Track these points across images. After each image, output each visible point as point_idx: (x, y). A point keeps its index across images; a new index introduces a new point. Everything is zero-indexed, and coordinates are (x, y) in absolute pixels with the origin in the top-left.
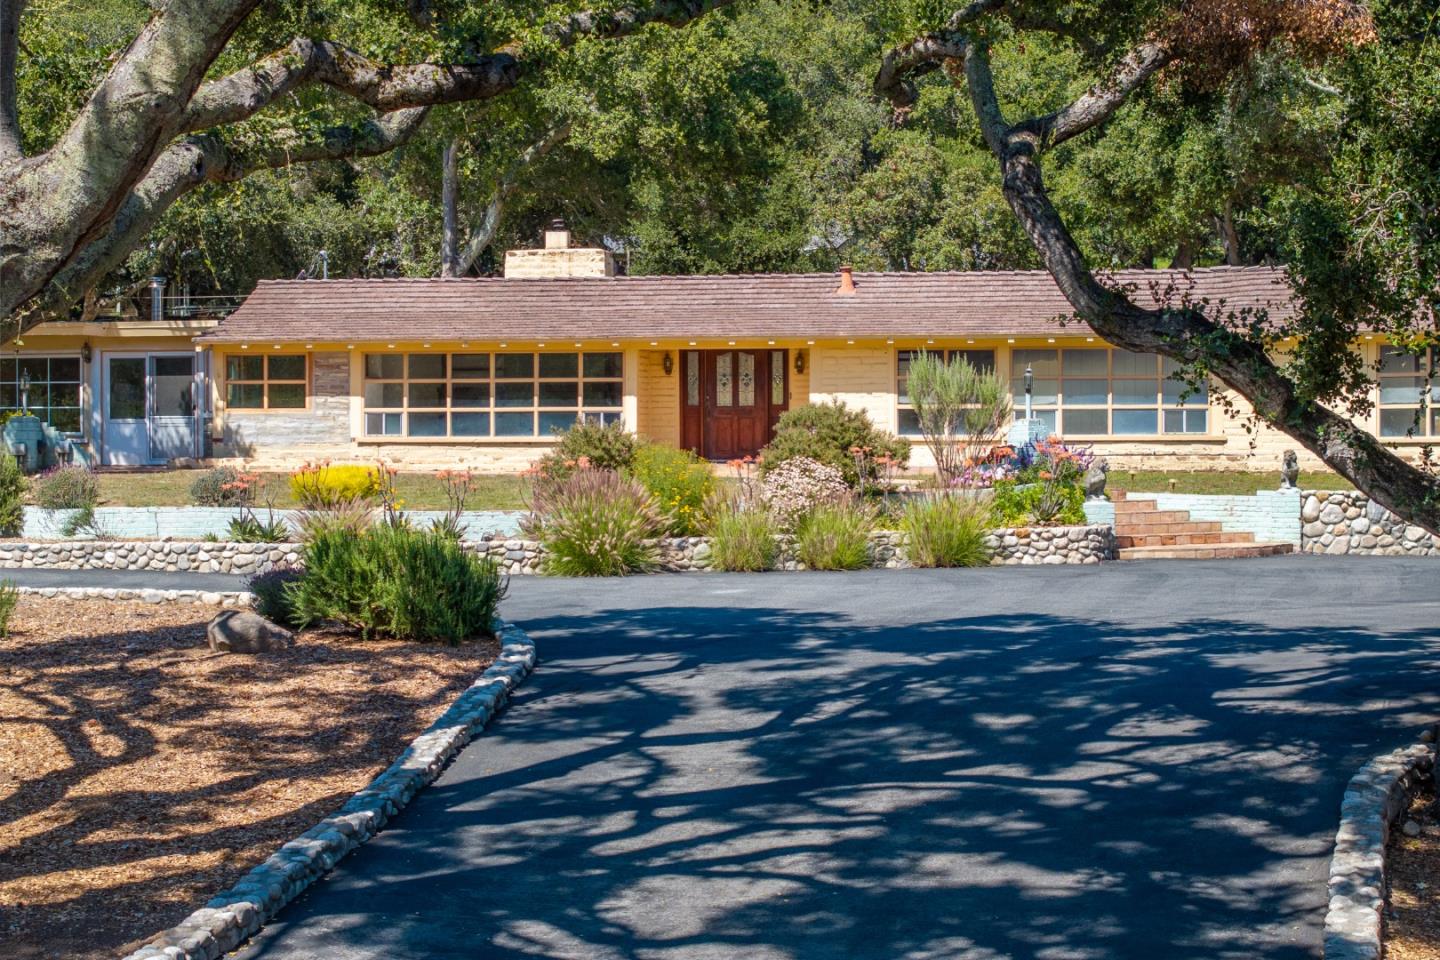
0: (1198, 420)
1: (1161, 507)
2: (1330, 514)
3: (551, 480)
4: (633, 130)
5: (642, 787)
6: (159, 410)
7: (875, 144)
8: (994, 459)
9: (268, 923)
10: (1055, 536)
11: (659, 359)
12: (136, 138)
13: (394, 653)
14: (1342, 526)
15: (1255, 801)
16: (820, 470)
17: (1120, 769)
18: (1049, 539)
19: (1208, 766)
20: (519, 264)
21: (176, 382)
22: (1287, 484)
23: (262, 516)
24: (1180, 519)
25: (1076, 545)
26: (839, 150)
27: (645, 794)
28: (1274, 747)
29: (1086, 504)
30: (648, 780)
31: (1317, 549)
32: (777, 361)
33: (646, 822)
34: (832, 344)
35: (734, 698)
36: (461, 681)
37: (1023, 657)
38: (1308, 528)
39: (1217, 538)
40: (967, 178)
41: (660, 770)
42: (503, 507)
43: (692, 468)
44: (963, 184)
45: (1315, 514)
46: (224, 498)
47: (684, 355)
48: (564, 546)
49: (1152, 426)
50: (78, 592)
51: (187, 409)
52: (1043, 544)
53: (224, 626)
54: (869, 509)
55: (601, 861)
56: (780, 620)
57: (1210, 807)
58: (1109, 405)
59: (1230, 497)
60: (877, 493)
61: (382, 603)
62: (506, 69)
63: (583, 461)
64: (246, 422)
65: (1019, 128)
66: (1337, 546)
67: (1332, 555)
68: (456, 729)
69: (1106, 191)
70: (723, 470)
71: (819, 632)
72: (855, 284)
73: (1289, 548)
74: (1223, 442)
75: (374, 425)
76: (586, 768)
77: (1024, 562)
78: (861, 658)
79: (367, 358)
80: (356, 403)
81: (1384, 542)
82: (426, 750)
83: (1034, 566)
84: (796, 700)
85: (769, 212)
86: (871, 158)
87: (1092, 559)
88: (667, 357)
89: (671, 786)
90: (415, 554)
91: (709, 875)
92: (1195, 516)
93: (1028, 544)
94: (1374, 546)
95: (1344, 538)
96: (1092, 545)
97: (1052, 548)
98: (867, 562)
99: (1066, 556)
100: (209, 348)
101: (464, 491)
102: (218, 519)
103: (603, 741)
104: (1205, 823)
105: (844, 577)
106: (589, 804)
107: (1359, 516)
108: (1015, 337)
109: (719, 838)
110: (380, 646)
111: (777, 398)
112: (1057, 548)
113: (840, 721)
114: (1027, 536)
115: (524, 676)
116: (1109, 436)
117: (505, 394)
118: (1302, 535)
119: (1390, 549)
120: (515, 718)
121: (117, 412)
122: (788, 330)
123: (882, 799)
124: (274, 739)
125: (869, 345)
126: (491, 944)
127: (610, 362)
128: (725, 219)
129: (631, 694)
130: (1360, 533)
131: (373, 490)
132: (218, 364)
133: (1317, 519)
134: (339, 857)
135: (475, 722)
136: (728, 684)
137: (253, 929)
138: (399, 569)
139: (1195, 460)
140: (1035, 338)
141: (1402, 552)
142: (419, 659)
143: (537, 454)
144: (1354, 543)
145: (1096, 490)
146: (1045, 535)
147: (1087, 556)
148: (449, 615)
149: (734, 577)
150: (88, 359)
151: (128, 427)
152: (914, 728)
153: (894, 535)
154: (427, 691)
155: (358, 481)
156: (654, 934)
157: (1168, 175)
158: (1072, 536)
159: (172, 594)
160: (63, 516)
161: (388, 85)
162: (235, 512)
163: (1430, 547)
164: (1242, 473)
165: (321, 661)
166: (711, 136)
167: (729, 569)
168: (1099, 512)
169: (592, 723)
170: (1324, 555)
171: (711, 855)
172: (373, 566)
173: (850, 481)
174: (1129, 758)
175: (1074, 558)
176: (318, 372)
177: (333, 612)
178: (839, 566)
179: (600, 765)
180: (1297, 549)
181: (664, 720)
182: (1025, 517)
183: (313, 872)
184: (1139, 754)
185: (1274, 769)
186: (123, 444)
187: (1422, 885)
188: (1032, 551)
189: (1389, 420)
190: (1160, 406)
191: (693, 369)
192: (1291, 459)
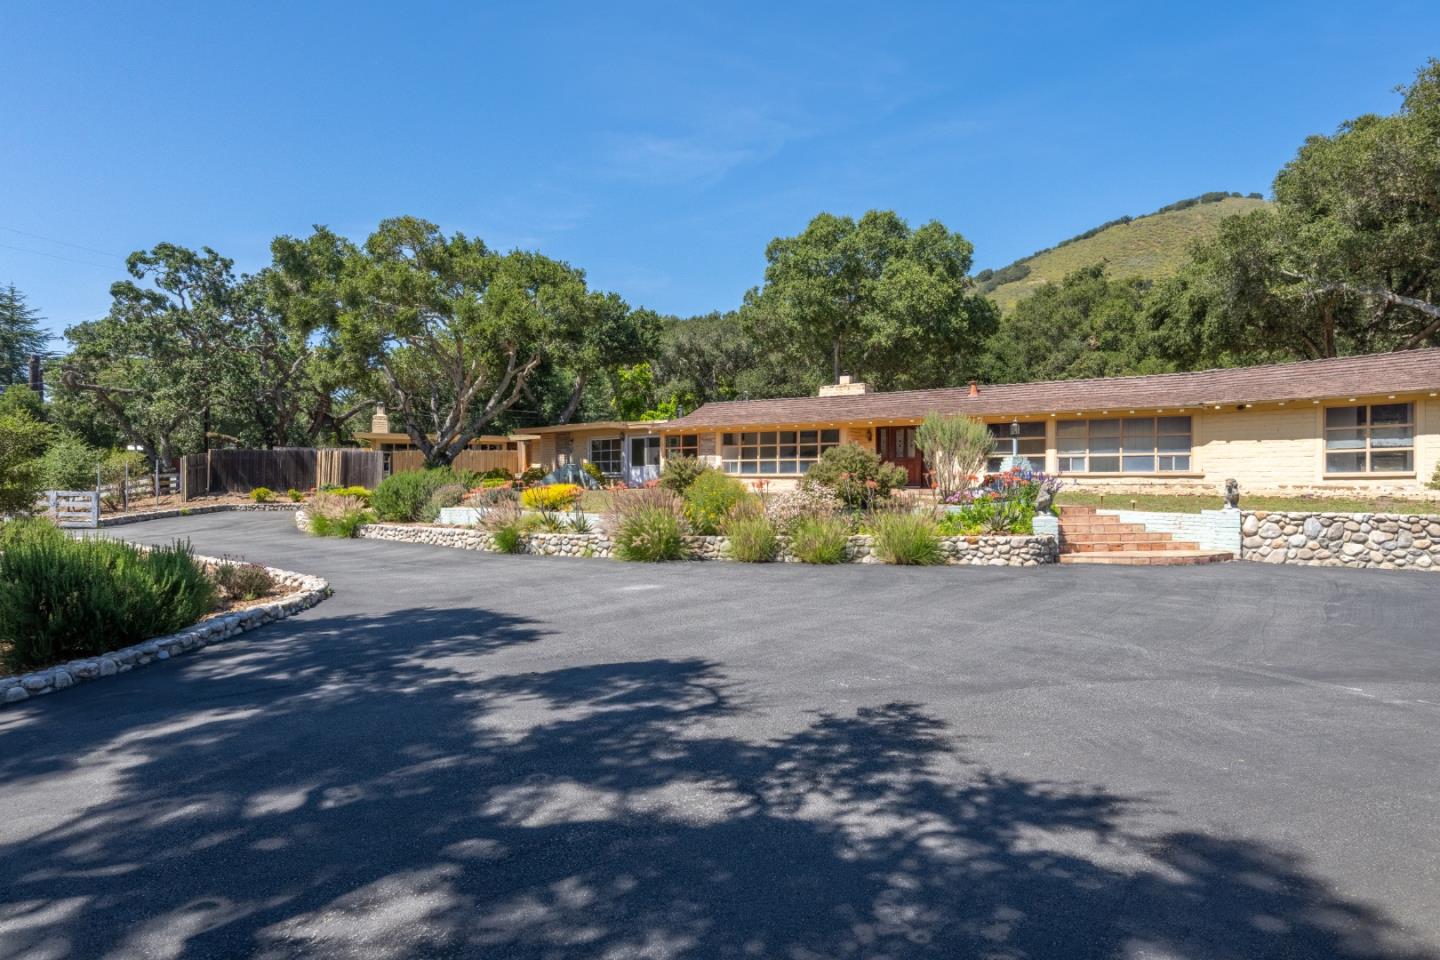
0: (1184, 462)
1: (1122, 521)
2: (1268, 530)
4: (900, 331)
6: (649, 462)
8: (987, 483)
10: (998, 544)
11: (865, 433)
14: (1279, 541)
16: (817, 490)
18: (994, 546)
20: (822, 392)
21: (655, 450)
22: (1229, 505)
24: (1133, 530)
25: (1017, 551)
29: (1034, 519)
31: (1256, 558)
38: (1247, 541)
39: (1163, 547)
40: (1117, 366)
44: (1115, 368)
45: (1254, 530)
47: (878, 430)
49: (1151, 467)
51: (658, 461)
52: (989, 549)
58: (1121, 454)
59: (1179, 514)
66: (1275, 557)
67: (1270, 564)
72: (978, 391)
73: (1230, 556)
74: (1202, 477)
75: (726, 468)
77: (973, 562)
79: (722, 435)
80: (719, 458)
81: (1321, 555)
83: (981, 567)
87: (1032, 562)
88: (869, 431)
92: (1150, 528)
93: (977, 549)
94: (1311, 558)
95: (1282, 551)
96: (1031, 551)
97: (996, 553)
98: (841, 558)
99: (1008, 560)
107: (1296, 533)
108: (1057, 414)
112: (1000, 553)
114: (976, 542)
116: (1120, 473)
118: (1242, 546)
119: (1327, 561)
121: (634, 463)
130: (1296, 546)
132: (663, 440)
133: (1255, 534)
139: (1179, 488)
140: (1067, 413)
141: (1339, 564)
143: (794, 482)
144: (1291, 555)
145: (1045, 507)
146: (990, 542)
147: (1027, 560)
150: (623, 439)
151: (637, 470)
158: (1013, 544)
163: (1369, 561)
164: (1215, 497)
168: (1044, 525)
170: (1261, 564)
175: (1015, 562)
176: (702, 442)
180: (1237, 557)
182: (979, 527)
188: (980, 554)
189: (1334, 461)
190: (1156, 453)
191: (884, 438)
192: (1232, 486)
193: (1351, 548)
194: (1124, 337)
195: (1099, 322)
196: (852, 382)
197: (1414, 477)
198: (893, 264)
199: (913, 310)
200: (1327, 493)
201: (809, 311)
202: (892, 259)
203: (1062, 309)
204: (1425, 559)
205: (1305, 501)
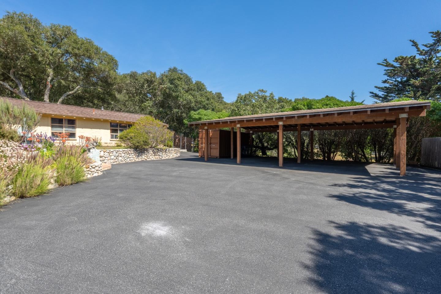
107: (112, 155)
119: (117, 162)
193: (120, 158)
197: (76, 140)
205: (109, 147)
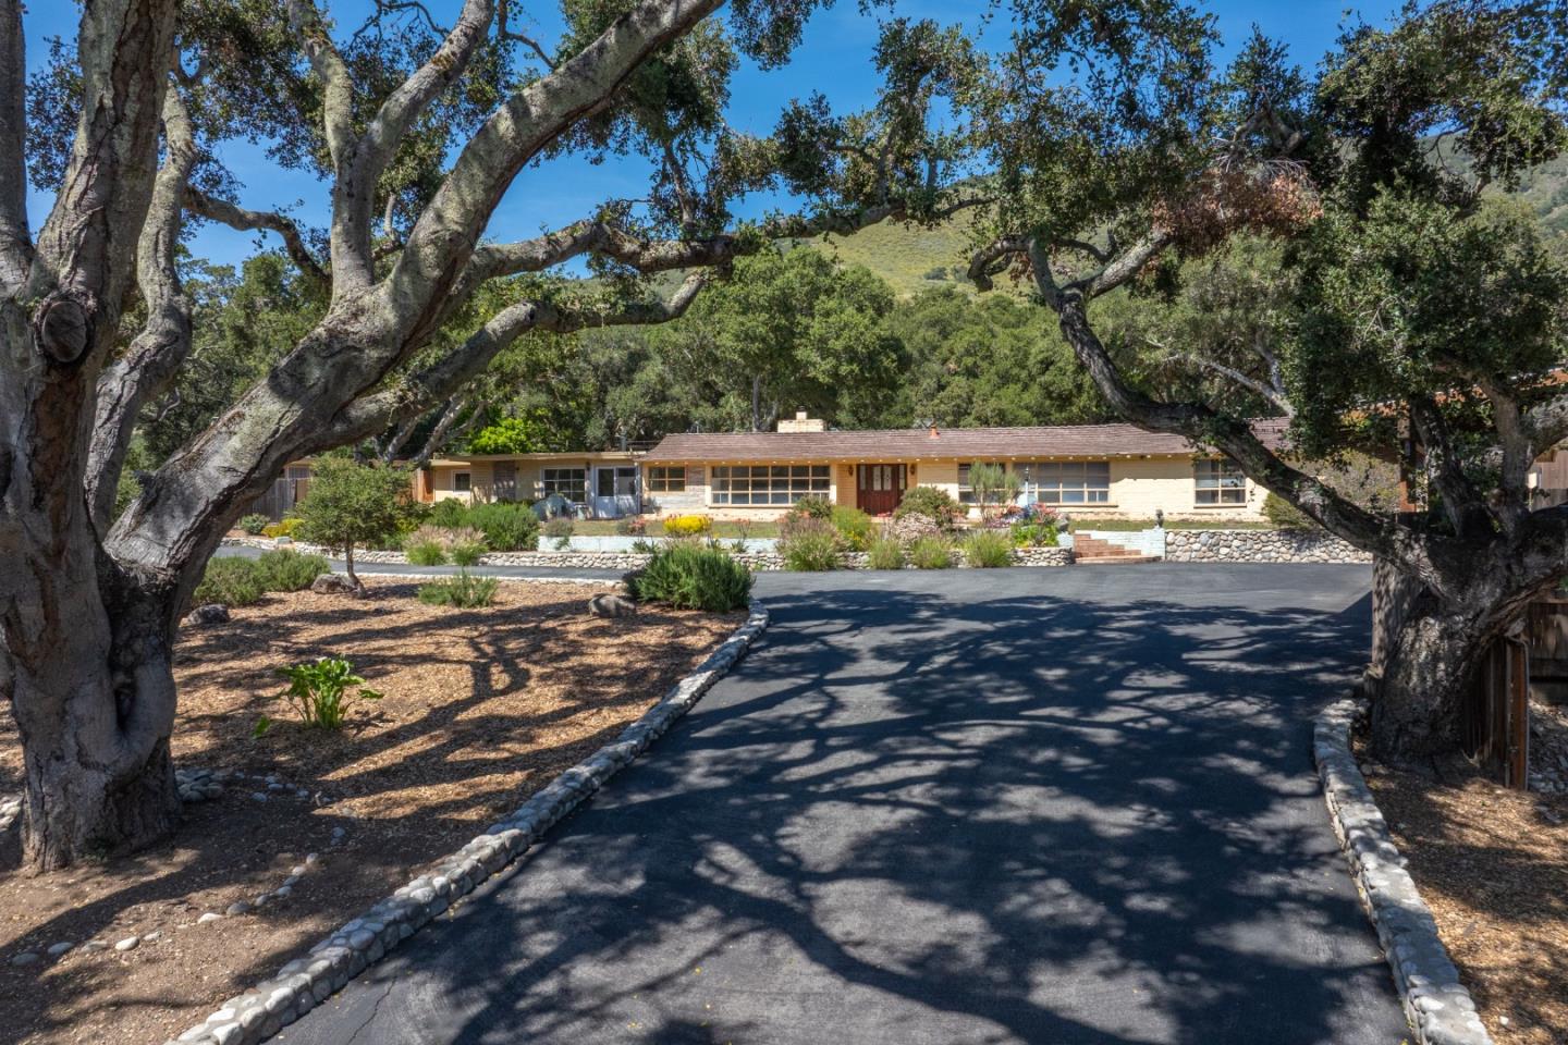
0: (1104, 496)
1: (1093, 538)
2: (1180, 541)
3: (790, 524)
4: (836, 368)
5: (821, 719)
6: (620, 492)
7: (943, 381)
8: (1011, 513)
9: (534, 842)
10: (1043, 552)
11: (847, 468)
12: (438, 266)
13: (689, 618)
14: (1187, 548)
15: (1244, 744)
16: (925, 519)
17: (1139, 713)
18: (1041, 554)
19: (1200, 713)
20: (784, 427)
21: (627, 480)
22: (1155, 527)
23: (648, 541)
24: (1103, 544)
25: (1054, 557)
26: (928, 383)
27: (822, 725)
28: (1240, 698)
29: (1058, 536)
30: (826, 713)
31: (1173, 558)
32: (902, 469)
33: (821, 752)
34: (928, 461)
35: (882, 653)
36: (723, 637)
37: (1049, 626)
38: (1169, 549)
39: (1123, 553)
41: (834, 705)
42: (768, 537)
43: (860, 518)
45: (1172, 541)
46: (631, 532)
47: (858, 466)
48: (796, 556)
49: (1082, 499)
50: (543, 580)
51: (632, 491)
52: (1038, 556)
53: (597, 603)
54: (950, 538)
55: (786, 786)
56: (907, 598)
57: (1212, 748)
58: (1061, 489)
59: (1127, 533)
60: (953, 530)
61: (685, 590)
62: (727, 245)
63: (806, 514)
64: (659, 497)
65: (1069, 286)
66: (1184, 557)
67: (1181, 562)
68: (709, 673)
69: (1049, 395)
70: (877, 520)
71: (930, 607)
72: (937, 434)
73: (1159, 558)
74: (1123, 507)
75: (716, 499)
76: (787, 703)
77: (1028, 565)
78: (954, 625)
79: (713, 469)
80: (708, 489)
81: (1208, 555)
82: (689, 686)
83: (1033, 567)
84: (918, 654)
85: (897, 408)
86: (941, 388)
87: (1062, 564)
88: (851, 467)
89: (841, 719)
90: (703, 563)
91: (862, 803)
92: (1110, 542)
93: (1030, 556)
94: (1206, 558)
95: (1188, 554)
96: (1062, 557)
97: (1042, 558)
98: (948, 565)
99: (1049, 562)
100: (642, 464)
101: (745, 529)
102: (627, 542)
103: (801, 681)
104: (1213, 762)
105: (937, 573)
106: (782, 733)
107: (1195, 542)
108: (1016, 458)
109: (869, 767)
110: (681, 614)
111: (902, 487)
112: (1045, 558)
113: (946, 670)
114: (1029, 552)
115: (760, 634)
116: (1060, 504)
117: (776, 485)
118: (1166, 552)
120: (752, 662)
121: (602, 493)
122: (906, 454)
123: (979, 734)
124: (599, 678)
125: (946, 461)
126: (690, 872)
127: (823, 470)
128: (878, 410)
129: (820, 647)
130: (1196, 551)
131: (705, 528)
132: (646, 471)
133: (1173, 544)
134: (606, 778)
135: (722, 667)
136: (875, 643)
137: (520, 849)
138: (696, 570)
139: (1103, 515)
141: (1218, 560)
142: (704, 622)
143: (784, 512)
144: (1192, 556)
145: (1063, 529)
146: (1038, 552)
147: (1060, 562)
148: (722, 596)
149: (882, 573)
150: (589, 469)
151: (606, 499)
152: (994, 675)
153: (962, 552)
154: (702, 644)
155: (696, 524)
156: (817, 865)
157: (1079, 387)
158: (1052, 552)
159: (590, 581)
160: (555, 541)
161: (646, 254)
162: (636, 539)
163: (1233, 557)
164: (1127, 521)
165: (647, 624)
166: (870, 370)
167: (879, 568)
168: (1066, 541)
169: (796, 668)
170: (1176, 562)
171: (864, 783)
172: (680, 569)
173: (940, 524)
174: (1143, 704)
175: (1053, 563)
176: (691, 475)
177: (660, 594)
178: (935, 567)
179: (795, 700)
180: (1163, 558)
181: (839, 667)
182: (1028, 543)
183: (582, 793)
184: (1150, 701)
185: (1249, 716)
186: (604, 508)
187: (1402, 826)
188: (1032, 560)
189: (1201, 496)
190: (1086, 490)
191: (863, 473)
192: (1160, 514)
193: (1224, 551)
194: (984, 365)
195: (960, 348)
196: (809, 417)
197: (1245, 507)
198: (824, 303)
199: (848, 349)
200: (1197, 518)
201: (755, 347)
202: (823, 297)
203: (922, 332)
204: (1259, 556)
205: (1185, 523)
